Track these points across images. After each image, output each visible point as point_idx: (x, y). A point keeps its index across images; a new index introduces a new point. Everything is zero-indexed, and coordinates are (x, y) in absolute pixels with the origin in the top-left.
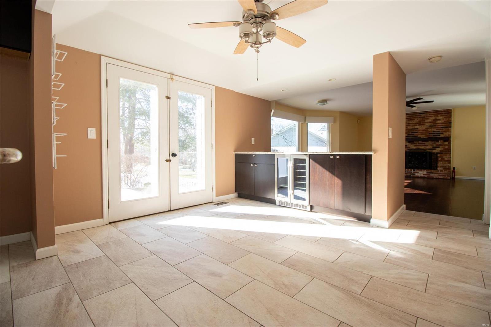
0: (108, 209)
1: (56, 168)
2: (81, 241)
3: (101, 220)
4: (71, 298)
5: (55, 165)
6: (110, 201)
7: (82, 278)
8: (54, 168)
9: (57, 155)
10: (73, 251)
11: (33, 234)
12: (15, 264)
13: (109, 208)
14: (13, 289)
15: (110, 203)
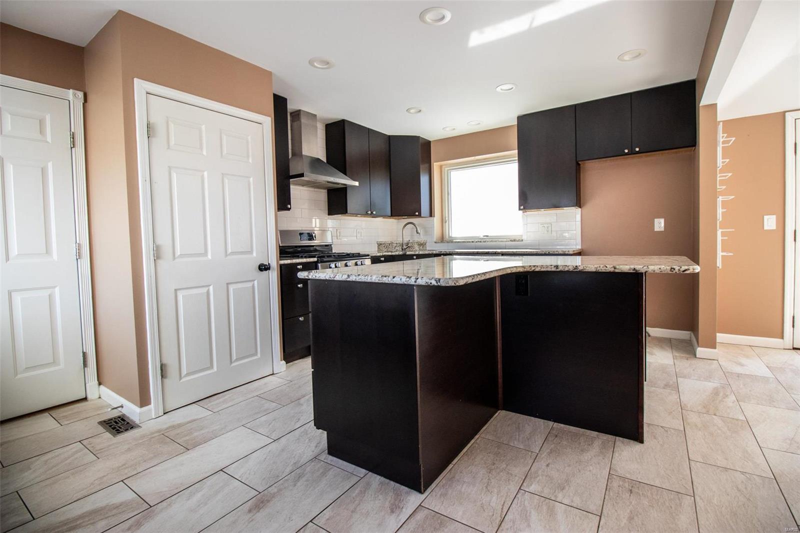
0: (792, 328)
1: (720, 267)
2: (747, 357)
3: (781, 340)
4: (728, 395)
5: (719, 263)
6: (795, 318)
7: (742, 386)
8: (718, 267)
9: (722, 252)
10: (735, 362)
11: (694, 334)
12: (677, 354)
13: (793, 326)
14: (677, 371)
15: (795, 319)
